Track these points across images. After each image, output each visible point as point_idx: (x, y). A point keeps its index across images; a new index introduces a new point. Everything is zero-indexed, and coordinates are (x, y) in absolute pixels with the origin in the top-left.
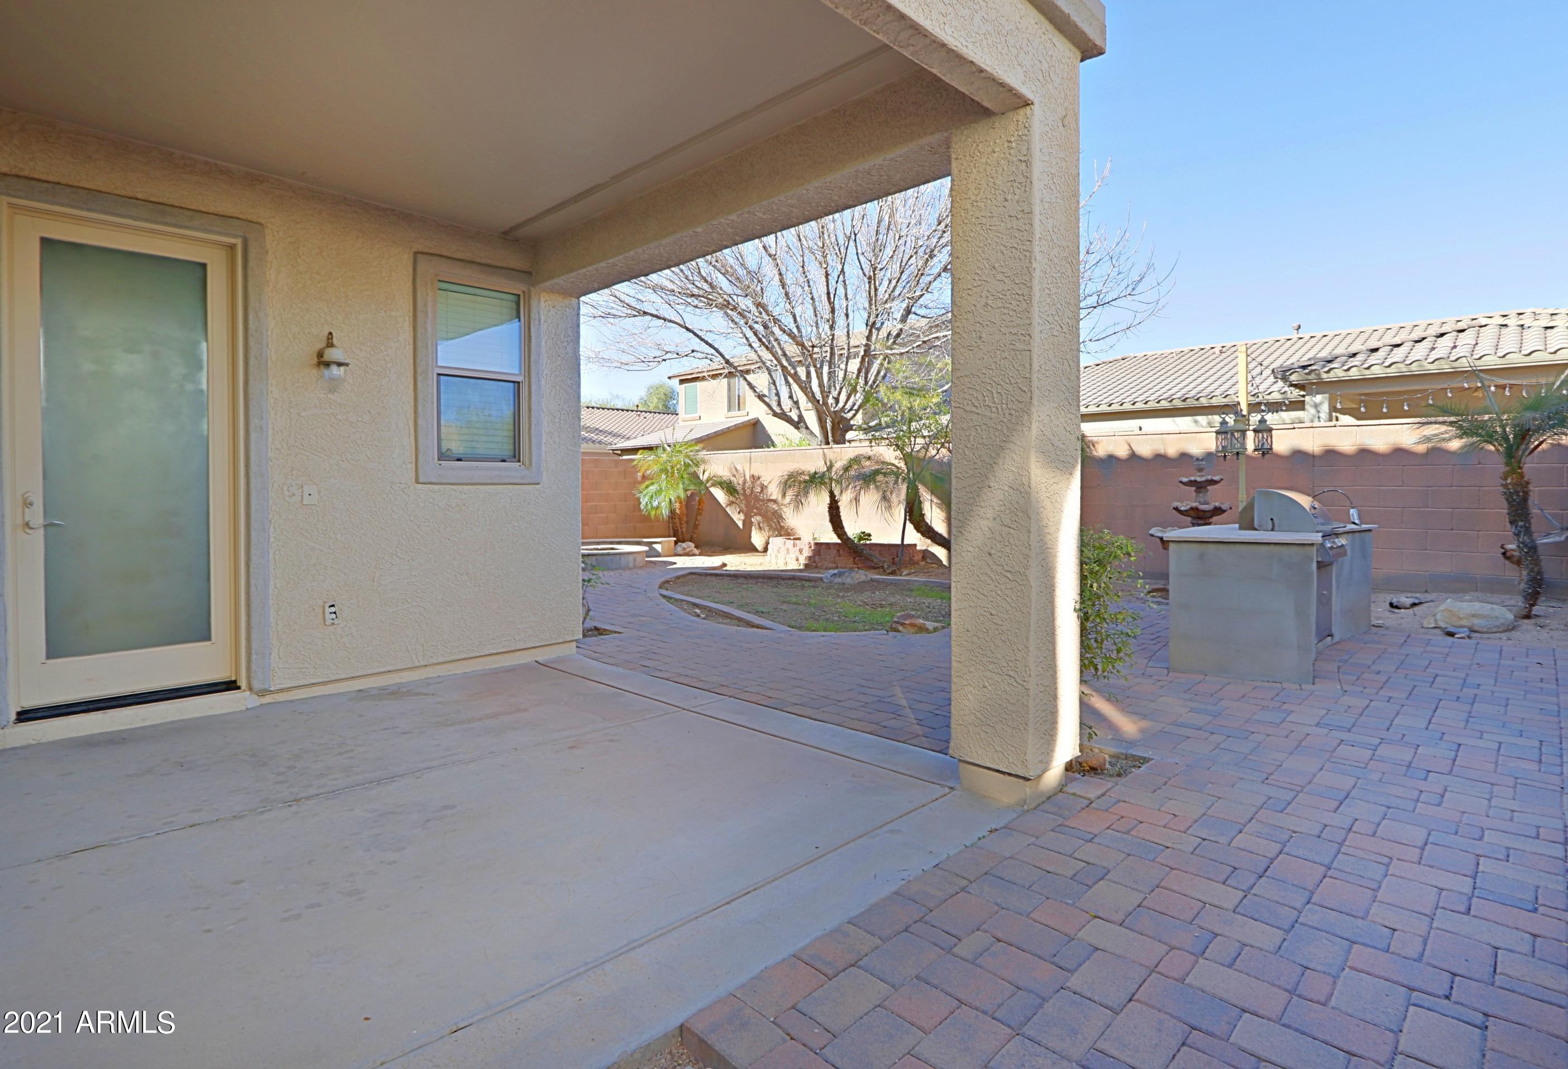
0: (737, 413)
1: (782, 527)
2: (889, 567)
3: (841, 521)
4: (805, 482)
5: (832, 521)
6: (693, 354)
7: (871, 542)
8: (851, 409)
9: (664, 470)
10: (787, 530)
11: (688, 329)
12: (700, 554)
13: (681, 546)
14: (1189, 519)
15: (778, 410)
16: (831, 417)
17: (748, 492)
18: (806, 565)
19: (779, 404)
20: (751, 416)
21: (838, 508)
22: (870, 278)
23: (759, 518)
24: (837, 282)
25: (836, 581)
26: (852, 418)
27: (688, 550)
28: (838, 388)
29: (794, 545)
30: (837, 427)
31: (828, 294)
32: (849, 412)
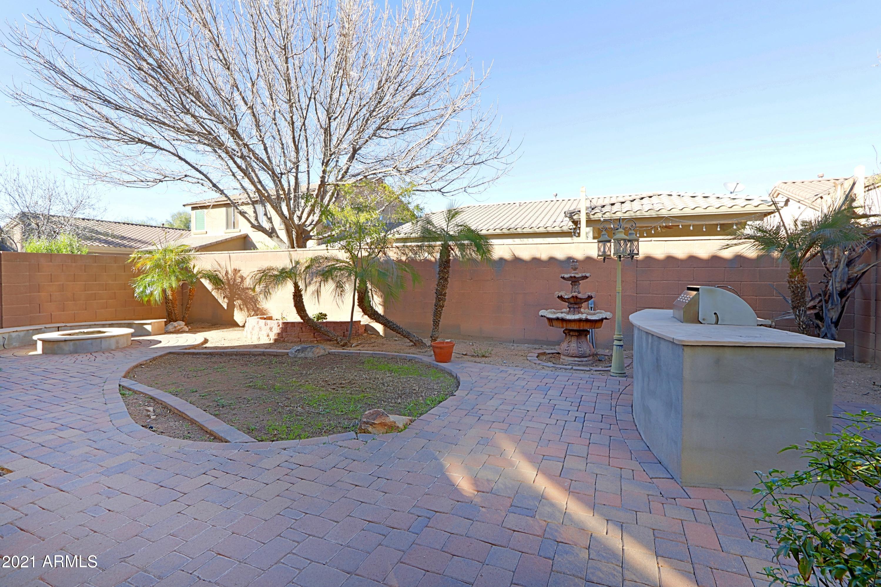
0: (232, 230)
1: (258, 308)
2: (342, 340)
3: (304, 306)
4: (275, 276)
5: (296, 306)
6: (185, 179)
7: (327, 320)
8: (311, 224)
9: (157, 266)
10: (262, 311)
11: (180, 158)
12: (190, 332)
13: (172, 324)
14: (567, 304)
15: (256, 223)
16: (295, 229)
17: (231, 283)
18: (276, 340)
19: (257, 219)
20: (242, 233)
21: (301, 296)
22: (326, 130)
23: (239, 302)
24: (300, 130)
25: (299, 356)
26: (311, 230)
27: (179, 327)
28: (301, 209)
29: (266, 324)
30: (300, 236)
31: (294, 138)
32: (308, 226)
